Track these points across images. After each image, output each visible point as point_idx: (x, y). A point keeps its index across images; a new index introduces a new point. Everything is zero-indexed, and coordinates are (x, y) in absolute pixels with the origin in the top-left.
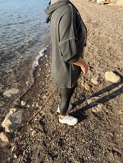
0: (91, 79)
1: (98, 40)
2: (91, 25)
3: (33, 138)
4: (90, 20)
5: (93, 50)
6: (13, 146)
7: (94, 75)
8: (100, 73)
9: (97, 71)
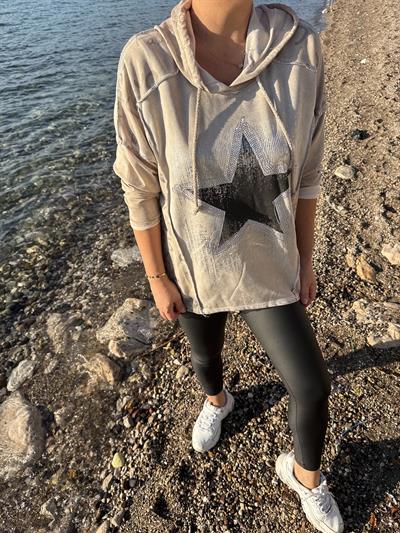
0: (384, 245)
3: (179, 386)
6: (125, 395)
7: (395, 233)
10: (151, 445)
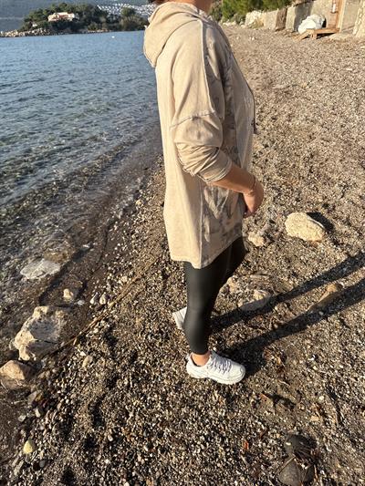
0: (250, 233)
1: (284, 134)
2: (273, 95)
3: (85, 372)
4: (271, 83)
5: (266, 160)
6: (35, 390)
7: (258, 223)
8: (275, 218)
9: (267, 213)
10: (59, 427)
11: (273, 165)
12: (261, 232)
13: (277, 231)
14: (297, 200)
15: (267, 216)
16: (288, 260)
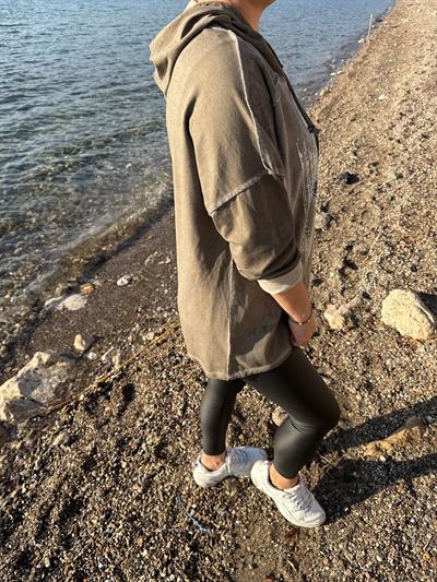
0: (329, 306)
1: (431, 162)
5: (393, 198)
7: (345, 293)
8: (372, 290)
9: (363, 281)
11: (398, 208)
12: (344, 309)
13: (368, 311)
14: (414, 269)
15: (363, 285)
16: (368, 361)
